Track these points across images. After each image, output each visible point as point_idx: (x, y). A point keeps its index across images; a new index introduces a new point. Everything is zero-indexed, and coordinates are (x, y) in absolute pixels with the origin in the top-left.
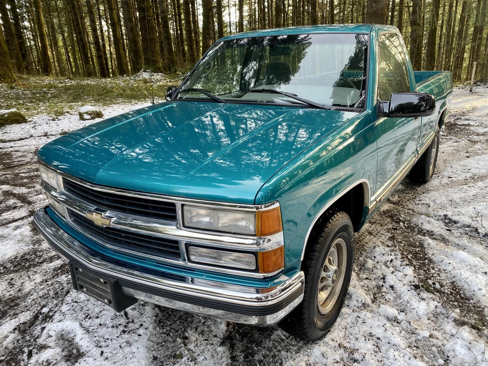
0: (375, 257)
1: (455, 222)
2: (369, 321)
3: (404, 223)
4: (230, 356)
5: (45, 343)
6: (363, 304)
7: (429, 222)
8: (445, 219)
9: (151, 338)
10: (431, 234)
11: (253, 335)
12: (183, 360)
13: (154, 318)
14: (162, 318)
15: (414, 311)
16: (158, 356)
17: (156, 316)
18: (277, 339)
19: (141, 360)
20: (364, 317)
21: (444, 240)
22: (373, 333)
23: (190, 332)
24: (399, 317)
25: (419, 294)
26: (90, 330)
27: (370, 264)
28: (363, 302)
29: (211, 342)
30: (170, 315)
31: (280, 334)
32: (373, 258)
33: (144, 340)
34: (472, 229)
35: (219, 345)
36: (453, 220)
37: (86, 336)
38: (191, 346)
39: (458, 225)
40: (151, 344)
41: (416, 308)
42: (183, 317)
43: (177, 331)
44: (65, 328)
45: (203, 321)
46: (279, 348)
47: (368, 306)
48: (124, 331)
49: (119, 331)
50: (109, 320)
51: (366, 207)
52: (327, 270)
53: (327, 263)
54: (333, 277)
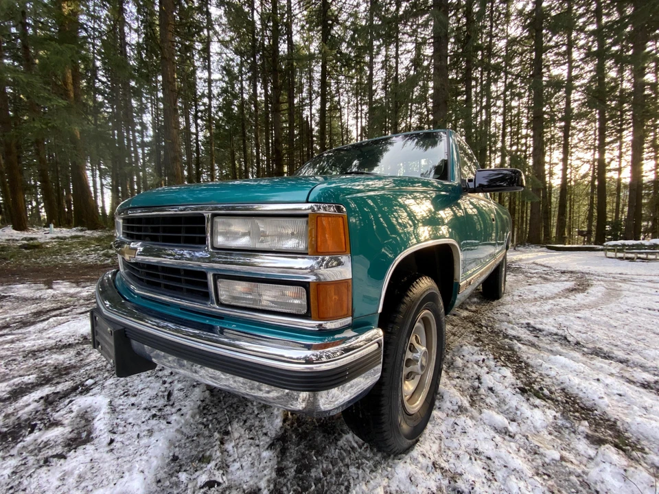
0: (463, 356)
1: (540, 330)
2: (471, 431)
3: (487, 328)
4: (276, 467)
5: (61, 419)
6: (459, 407)
7: (512, 328)
8: (529, 327)
9: (183, 429)
10: (519, 339)
11: (314, 438)
12: (209, 466)
13: (199, 403)
14: (209, 403)
15: (529, 422)
16: (180, 456)
17: (203, 401)
18: (346, 446)
19: (153, 459)
20: (464, 424)
21: (533, 345)
22: (480, 449)
23: (235, 425)
24: (510, 429)
25: (528, 400)
26: (117, 410)
27: (459, 362)
28: (459, 404)
29: (257, 442)
30: (220, 402)
31: (351, 439)
32: (462, 357)
33: (171, 430)
34: (560, 337)
35: (266, 447)
36: (537, 328)
37: (108, 416)
38: (229, 446)
39: (544, 333)
40: (179, 436)
41: (529, 417)
42: (235, 406)
43: (219, 422)
44: (94, 404)
45: (256, 412)
46: (347, 460)
47: (466, 410)
48: (154, 416)
49: (149, 414)
50: (146, 400)
51: (457, 284)
52: (414, 350)
53: (414, 341)
54: (421, 361)
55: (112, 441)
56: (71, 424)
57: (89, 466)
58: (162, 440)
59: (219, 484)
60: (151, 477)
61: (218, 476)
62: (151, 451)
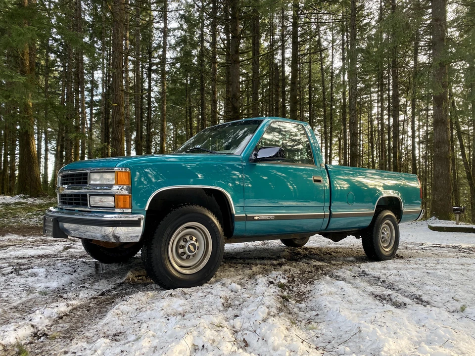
3: (323, 271)
6: (223, 284)
7: (343, 272)
8: (363, 273)
9: (77, 277)
10: (338, 277)
23: (103, 280)
26: (49, 272)
35: (112, 285)
36: (367, 274)
37: (44, 273)
39: (369, 276)
40: (75, 279)
43: (95, 279)
44: (37, 271)
48: (66, 274)
49: (64, 274)
51: (233, 214)
52: (186, 241)
53: (188, 238)
54: (189, 247)
55: (46, 277)
57: (37, 280)
58: (68, 279)
59: (87, 287)
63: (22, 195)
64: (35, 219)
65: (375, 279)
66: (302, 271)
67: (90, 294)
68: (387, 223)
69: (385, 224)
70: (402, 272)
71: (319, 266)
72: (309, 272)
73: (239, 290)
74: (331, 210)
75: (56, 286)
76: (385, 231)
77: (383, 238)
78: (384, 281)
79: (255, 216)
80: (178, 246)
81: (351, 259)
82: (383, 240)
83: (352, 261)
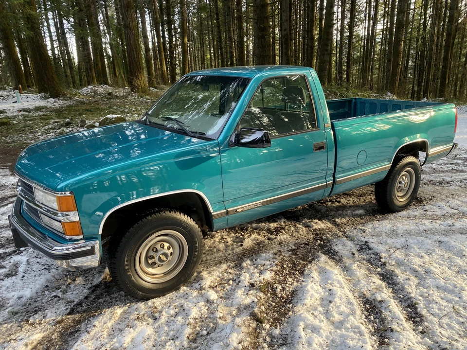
1: (370, 249)
2: (190, 298)
4: (86, 296)
5: (5, 265)
6: (201, 287)
7: (345, 245)
8: (365, 245)
9: (56, 276)
10: (334, 254)
12: (58, 291)
16: (50, 286)
19: (37, 285)
20: (190, 295)
21: (339, 261)
22: (185, 306)
23: (80, 278)
25: (249, 290)
26: (30, 264)
29: (85, 286)
33: (49, 275)
34: (378, 257)
35: (87, 288)
36: (370, 247)
37: (25, 266)
39: (370, 252)
40: (52, 279)
44: (21, 260)
48: (45, 268)
49: (43, 268)
50: (45, 261)
51: (211, 213)
52: (157, 251)
53: (158, 247)
54: (160, 257)
55: (23, 276)
56: (9, 268)
57: (12, 284)
58: (43, 279)
59: (59, 297)
60: (34, 291)
61: (60, 294)
62: (37, 282)
63: (43, 94)
64: (51, 134)
65: (376, 257)
66: (296, 245)
67: (58, 313)
68: (408, 171)
69: (405, 172)
70: (411, 241)
71: (319, 230)
72: (306, 244)
73: (215, 301)
74: (336, 176)
75: (29, 296)
76: (403, 180)
77: (400, 187)
78: (384, 264)
79: (238, 209)
80: (148, 257)
81: (361, 212)
82: (399, 190)
83: (360, 216)
